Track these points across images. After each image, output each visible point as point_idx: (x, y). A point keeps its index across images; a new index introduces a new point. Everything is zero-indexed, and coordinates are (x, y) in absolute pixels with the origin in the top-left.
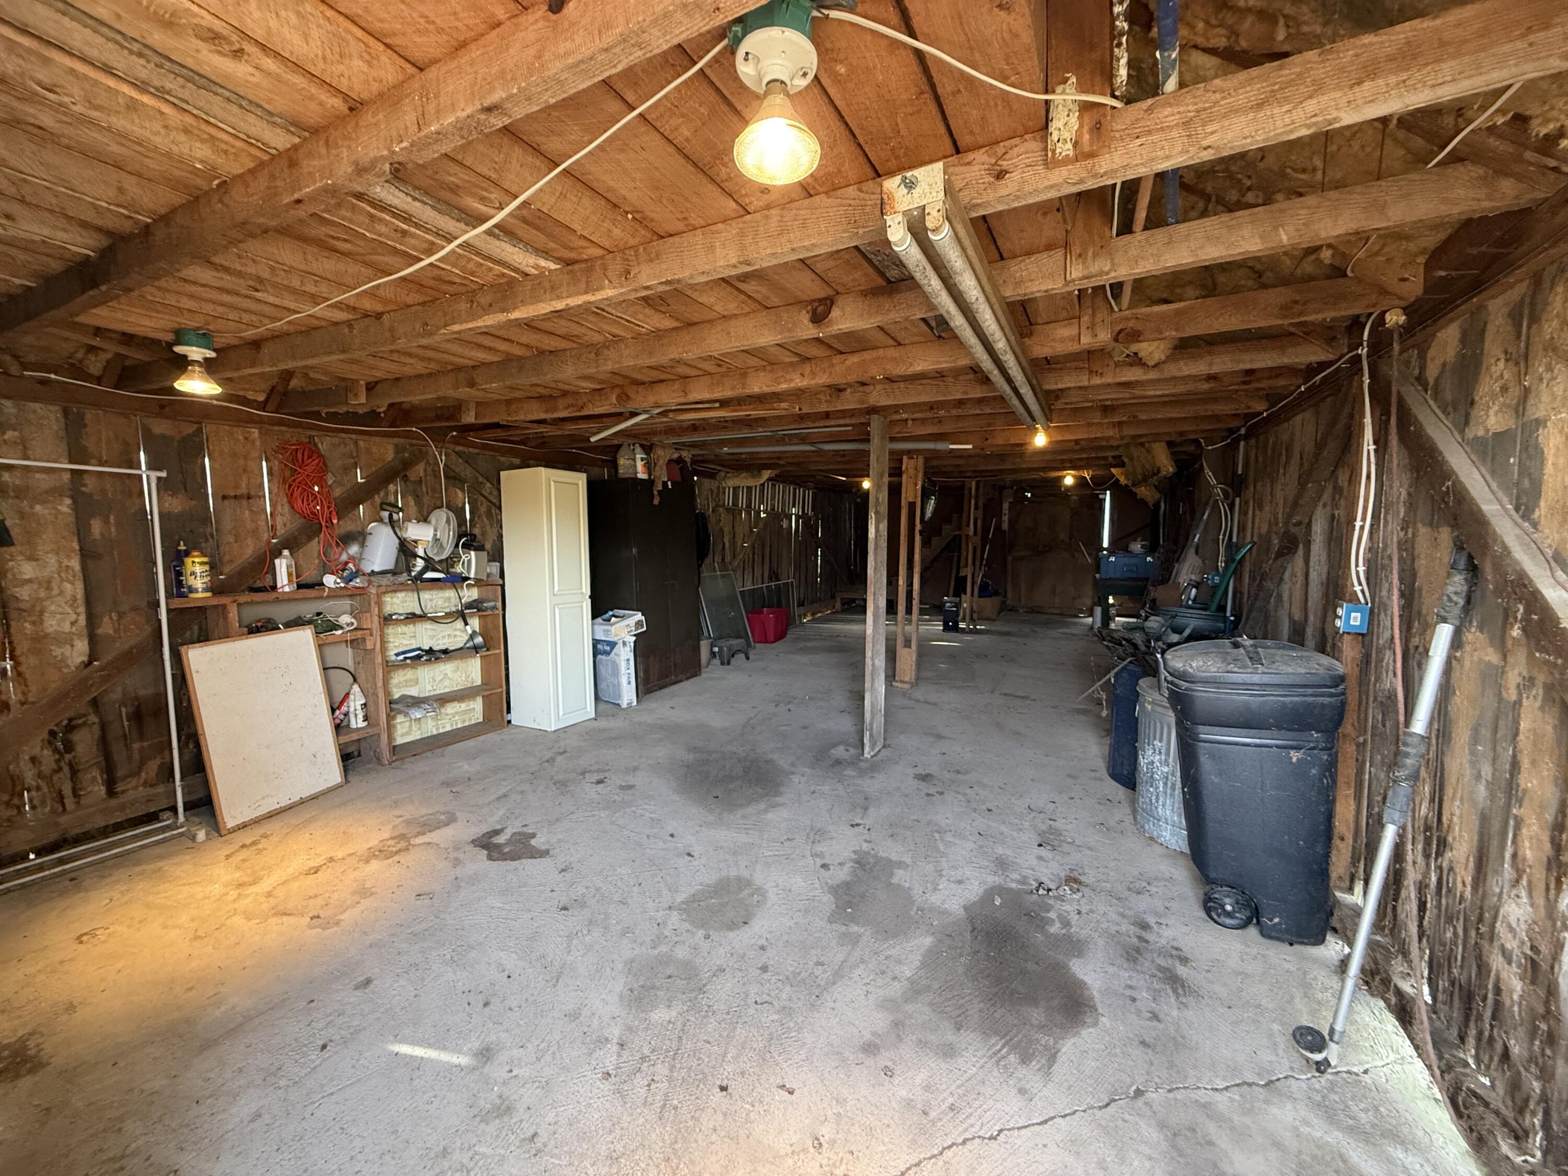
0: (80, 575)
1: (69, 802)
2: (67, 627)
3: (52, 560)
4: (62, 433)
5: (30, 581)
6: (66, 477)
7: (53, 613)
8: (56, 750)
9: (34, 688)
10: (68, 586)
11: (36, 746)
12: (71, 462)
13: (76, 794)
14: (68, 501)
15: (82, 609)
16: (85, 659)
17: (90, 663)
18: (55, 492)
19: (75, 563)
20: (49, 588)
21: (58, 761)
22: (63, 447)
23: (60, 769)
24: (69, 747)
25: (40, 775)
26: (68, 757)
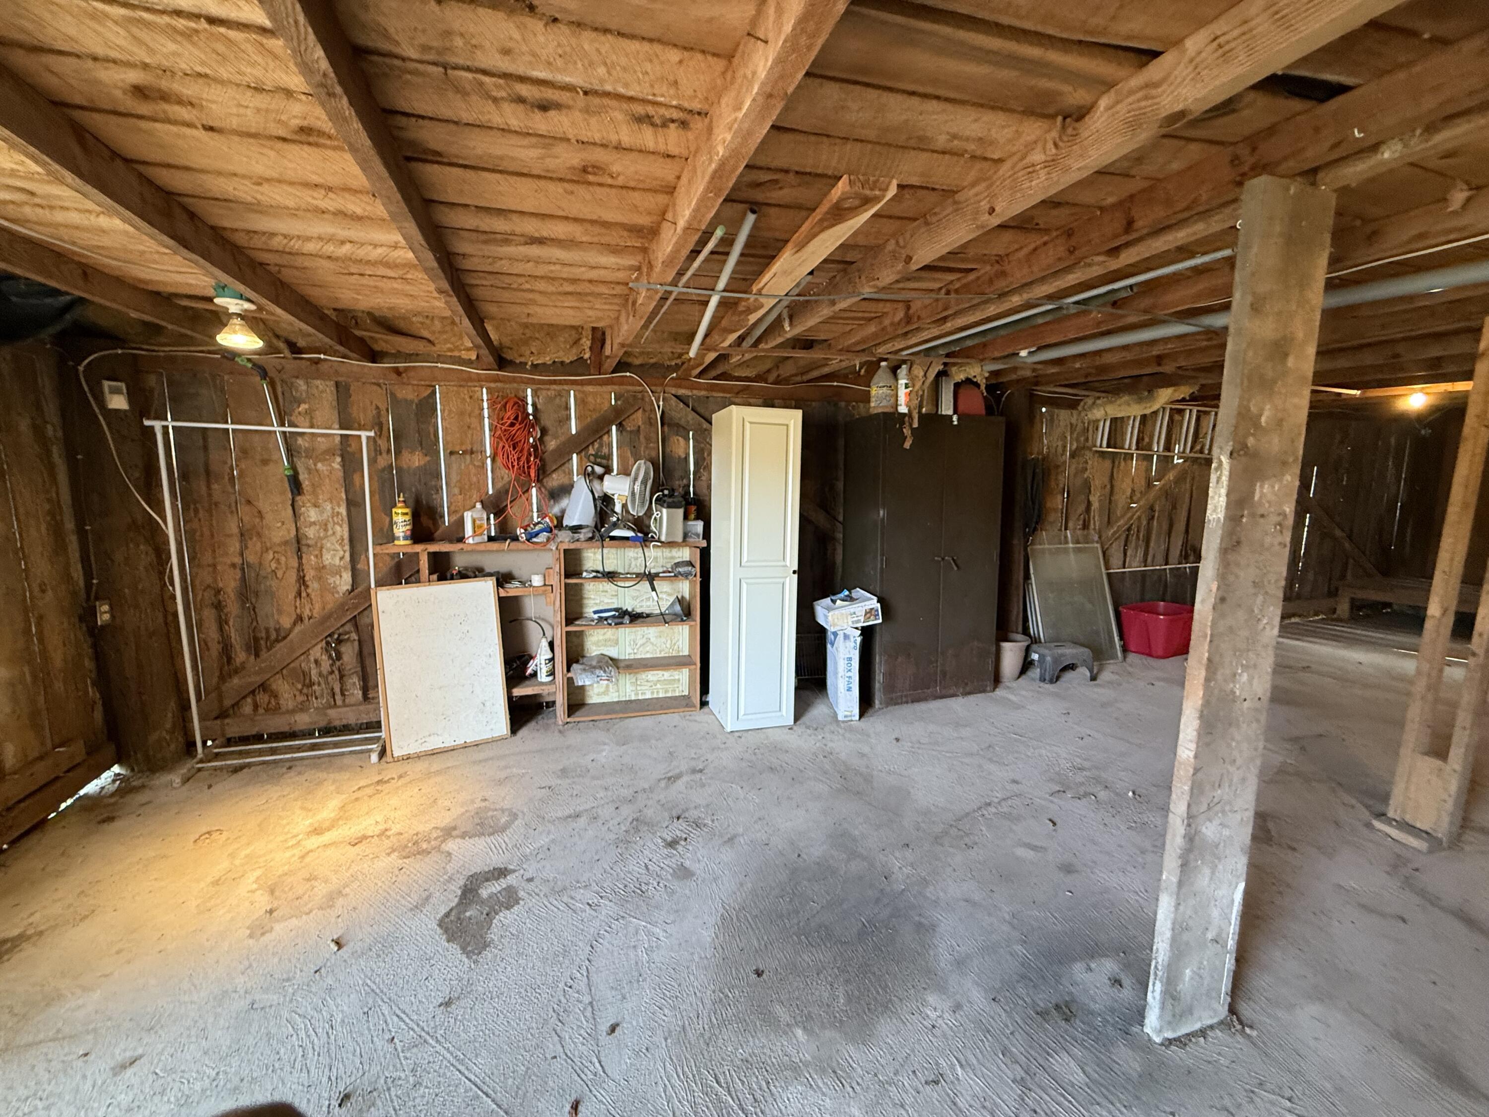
0: (346, 519)
1: (338, 697)
2: (337, 561)
3: (328, 507)
4: (335, 403)
5: (314, 523)
6: (338, 439)
7: (328, 550)
8: (330, 656)
9: (317, 606)
10: (338, 528)
11: (317, 652)
12: (341, 428)
13: (343, 694)
14: (339, 459)
15: (347, 548)
16: (349, 588)
17: (353, 590)
18: (331, 452)
19: (343, 510)
20: (326, 530)
21: (332, 665)
22: (335, 417)
23: (332, 672)
24: (339, 656)
25: (320, 674)
26: (338, 663)
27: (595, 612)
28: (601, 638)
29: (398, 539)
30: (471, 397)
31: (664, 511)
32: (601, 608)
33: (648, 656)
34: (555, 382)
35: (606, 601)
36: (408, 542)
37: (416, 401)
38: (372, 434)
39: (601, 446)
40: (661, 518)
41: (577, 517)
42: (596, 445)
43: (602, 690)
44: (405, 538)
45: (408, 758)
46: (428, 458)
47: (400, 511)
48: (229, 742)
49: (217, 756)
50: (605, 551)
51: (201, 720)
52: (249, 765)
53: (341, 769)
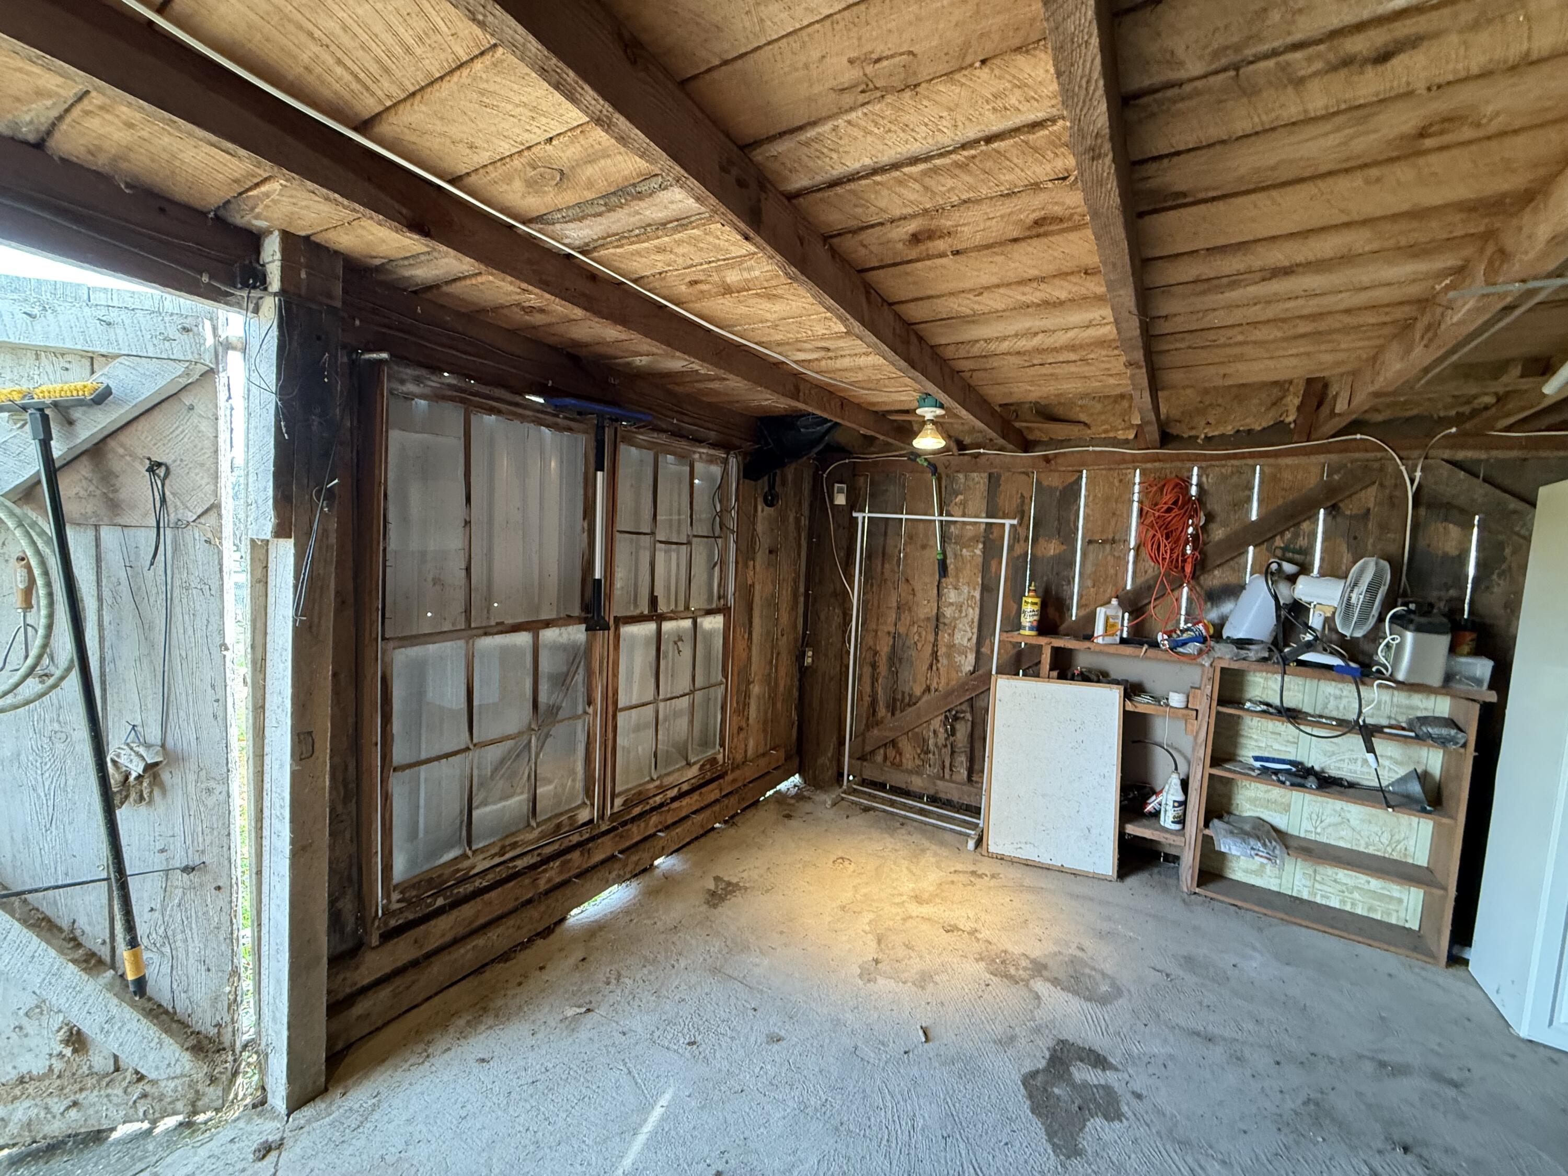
0: (978, 603)
1: (947, 771)
2: (965, 642)
3: (965, 589)
4: (986, 494)
5: (951, 604)
6: (983, 526)
7: (960, 630)
8: (946, 730)
9: (943, 681)
10: (971, 610)
11: (936, 723)
12: (987, 517)
13: (951, 770)
14: (981, 546)
15: (975, 630)
16: (971, 669)
17: (974, 672)
18: (975, 539)
19: (977, 595)
20: (960, 611)
21: (946, 739)
22: (984, 507)
23: (946, 746)
24: (953, 732)
25: (936, 745)
26: (952, 739)
27: (1257, 759)
28: (1261, 795)
29: (1024, 628)
30: (1121, 481)
31: (1409, 636)
32: (1266, 755)
33: (1342, 844)
34: (1235, 456)
35: (1276, 746)
36: (1033, 633)
37: (1060, 488)
38: (1015, 522)
39: (1296, 536)
40: (1400, 647)
41: (1245, 628)
42: (1288, 535)
43: (1254, 867)
44: (1031, 629)
45: (1002, 858)
46: (1064, 547)
47: (1030, 600)
48: (864, 783)
49: (855, 792)
50: (1286, 678)
51: (850, 757)
52: (874, 809)
53: (942, 843)
